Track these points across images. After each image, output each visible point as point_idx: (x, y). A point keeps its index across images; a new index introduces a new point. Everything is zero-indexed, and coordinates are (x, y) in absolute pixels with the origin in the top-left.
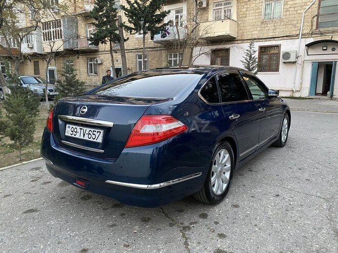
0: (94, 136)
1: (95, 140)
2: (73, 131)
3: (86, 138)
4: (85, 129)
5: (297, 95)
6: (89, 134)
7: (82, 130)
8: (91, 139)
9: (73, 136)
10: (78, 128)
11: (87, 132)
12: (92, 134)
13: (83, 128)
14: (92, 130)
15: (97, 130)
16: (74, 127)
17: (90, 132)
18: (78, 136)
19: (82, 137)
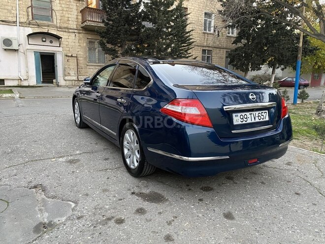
0: (262, 117)
1: (264, 120)
2: (243, 119)
3: (257, 120)
4: (254, 113)
5: (25, 83)
6: (259, 116)
7: (252, 115)
8: (261, 120)
9: (244, 122)
10: (248, 114)
11: (257, 115)
12: (261, 115)
13: (252, 113)
14: (260, 112)
15: (264, 112)
16: (243, 114)
17: (259, 115)
18: (249, 121)
19: (253, 121)
